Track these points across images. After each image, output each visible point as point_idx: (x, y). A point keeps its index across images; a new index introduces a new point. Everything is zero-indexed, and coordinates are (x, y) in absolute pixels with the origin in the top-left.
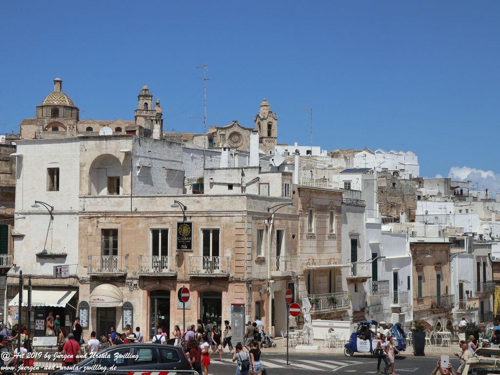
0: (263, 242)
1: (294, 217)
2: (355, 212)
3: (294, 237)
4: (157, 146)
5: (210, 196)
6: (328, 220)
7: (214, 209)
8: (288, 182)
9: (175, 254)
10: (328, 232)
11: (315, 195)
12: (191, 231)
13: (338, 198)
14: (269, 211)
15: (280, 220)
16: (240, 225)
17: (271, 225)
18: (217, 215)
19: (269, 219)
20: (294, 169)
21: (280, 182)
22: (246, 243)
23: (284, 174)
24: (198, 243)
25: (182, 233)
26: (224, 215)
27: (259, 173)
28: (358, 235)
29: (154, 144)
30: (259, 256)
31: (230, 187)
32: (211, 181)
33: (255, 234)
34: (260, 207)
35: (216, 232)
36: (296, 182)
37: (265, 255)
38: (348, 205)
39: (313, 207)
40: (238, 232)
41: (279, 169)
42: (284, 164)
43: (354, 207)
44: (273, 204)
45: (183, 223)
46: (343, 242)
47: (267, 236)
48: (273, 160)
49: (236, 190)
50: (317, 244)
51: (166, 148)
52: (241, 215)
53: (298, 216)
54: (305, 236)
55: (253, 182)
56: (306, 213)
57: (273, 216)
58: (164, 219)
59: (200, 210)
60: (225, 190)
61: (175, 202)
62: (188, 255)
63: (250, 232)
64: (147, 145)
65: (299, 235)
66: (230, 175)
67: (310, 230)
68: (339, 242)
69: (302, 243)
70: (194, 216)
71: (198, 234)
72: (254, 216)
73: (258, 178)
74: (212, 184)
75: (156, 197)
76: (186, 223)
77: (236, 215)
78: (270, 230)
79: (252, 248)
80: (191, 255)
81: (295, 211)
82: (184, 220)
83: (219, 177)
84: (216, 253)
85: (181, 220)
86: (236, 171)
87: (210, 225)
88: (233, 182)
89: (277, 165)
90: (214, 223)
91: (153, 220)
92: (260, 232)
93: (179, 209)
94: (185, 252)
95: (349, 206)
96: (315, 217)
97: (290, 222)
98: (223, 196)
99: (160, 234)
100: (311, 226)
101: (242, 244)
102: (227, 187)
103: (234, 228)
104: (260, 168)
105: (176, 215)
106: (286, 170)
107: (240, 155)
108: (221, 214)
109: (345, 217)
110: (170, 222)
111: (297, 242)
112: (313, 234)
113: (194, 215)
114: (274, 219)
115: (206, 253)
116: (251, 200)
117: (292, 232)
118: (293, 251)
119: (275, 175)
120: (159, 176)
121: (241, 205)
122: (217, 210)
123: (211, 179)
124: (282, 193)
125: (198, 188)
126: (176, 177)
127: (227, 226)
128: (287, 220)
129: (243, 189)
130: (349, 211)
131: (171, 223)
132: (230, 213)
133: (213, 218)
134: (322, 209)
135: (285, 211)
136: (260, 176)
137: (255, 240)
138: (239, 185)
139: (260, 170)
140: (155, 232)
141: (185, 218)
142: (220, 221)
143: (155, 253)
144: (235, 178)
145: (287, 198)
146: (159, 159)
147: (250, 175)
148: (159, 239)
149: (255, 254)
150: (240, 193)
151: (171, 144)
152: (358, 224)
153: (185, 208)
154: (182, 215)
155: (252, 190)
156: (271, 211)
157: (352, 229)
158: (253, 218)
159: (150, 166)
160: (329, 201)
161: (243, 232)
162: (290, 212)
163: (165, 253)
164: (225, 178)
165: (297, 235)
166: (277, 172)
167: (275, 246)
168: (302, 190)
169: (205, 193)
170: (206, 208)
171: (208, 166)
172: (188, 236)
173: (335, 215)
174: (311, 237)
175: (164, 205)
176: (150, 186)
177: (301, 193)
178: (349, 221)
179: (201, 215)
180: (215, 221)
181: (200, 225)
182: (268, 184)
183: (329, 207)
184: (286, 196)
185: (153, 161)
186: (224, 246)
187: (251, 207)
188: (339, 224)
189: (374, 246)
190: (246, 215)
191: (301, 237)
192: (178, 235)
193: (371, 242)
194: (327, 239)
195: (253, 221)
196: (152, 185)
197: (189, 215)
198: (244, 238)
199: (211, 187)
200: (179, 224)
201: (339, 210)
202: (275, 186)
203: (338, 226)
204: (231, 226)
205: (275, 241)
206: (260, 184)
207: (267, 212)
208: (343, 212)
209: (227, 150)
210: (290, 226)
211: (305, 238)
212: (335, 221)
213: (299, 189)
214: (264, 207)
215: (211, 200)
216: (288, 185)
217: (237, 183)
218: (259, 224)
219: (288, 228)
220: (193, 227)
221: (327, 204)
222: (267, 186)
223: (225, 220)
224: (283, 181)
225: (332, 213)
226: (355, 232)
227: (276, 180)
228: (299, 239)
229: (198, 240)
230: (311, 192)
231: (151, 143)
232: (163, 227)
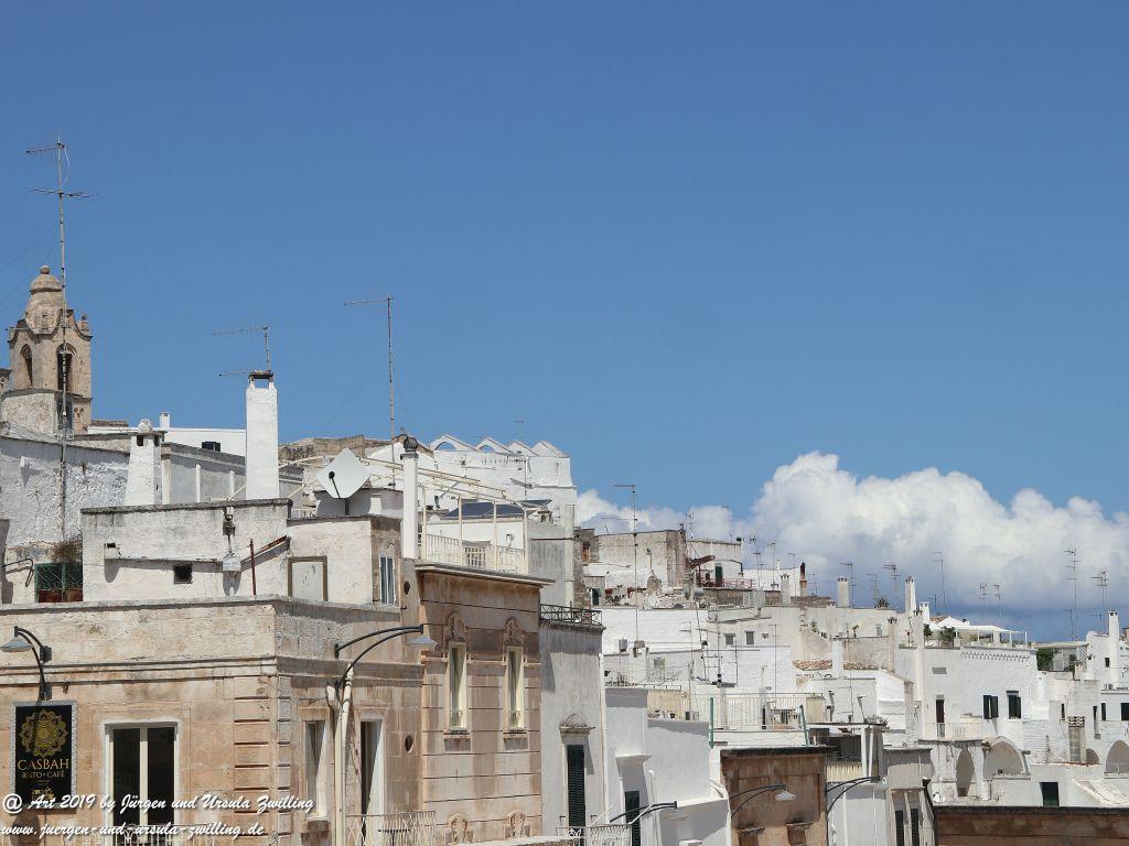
1: (407, 675)
2: (576, 652)
3: (408, 743)
6: (504, 681)
7: (153, 655)
8: (389, 553)
9: (7, 822)
10: (505, 724)
11: (464, 596)
12: (68, 738)
13: (526, 602)
14: (337, 655)
15: (369, 685)
16: (251, 710)
17: (346, 706)
18: (168, 675)
19: (340, 684)
20: (400, 506)
21: (369, 553)
22: (273, 773)
23: (379, 523)
24: (95, 778)
25: (32, 746)
26: (192, 674)
27: (289, 523)
28: (585, 731)
30: (314, 817)
31: (183, 572)
32: (112, 553)
33: (301, 738)
34: (312, 643)
35: (163, 738)
36: (409, 551)
37: (330, 812)
38: (555, 627)
39: (461, 640)
40: (244, 733)
41: (348, 509)
42: (366, 491)
43: (571, 634)
44: (349, 632)
45: (38, 709)
46: (545, 753)
47: (337, 745)
48: (332, 475)
49: (205, 585)
50: (476, 767)
52: (256, 671)
53: (421, 671)
54: (440, 738)
55: (270, 552)
56: (444, 659)
57: (350, 673)
59: (101, 659)
60: (162, 585)
61: (16, 631)
63: (286, 731)
65: (424, 737)
66: (179, 532)
67: (455, 719)
68: (536, 752)
69: (432, 766)
70: (81, 683)
71: (96, 744)
72: (298, 673)
73: (286, 540)
74: (112, 566)
76: (48, 709)
77: (235, 671)
78: (343, 720)
79: (291, 787)
80: (70, 822)
81: (412, 657)
82: (42, 696)
83: (140, 538)
85: (31, 697)
86: (202, 515)
87: (140, 712)
88: (190, 556)
89: (345, 494)
90: (156, 706)
92: (314, 729)
93: (26, 659)
94: (45, 811)
95: (558, 633)
96: (468, 674)
97: (397, 691)
100: (456, 703)
101: (261, 777)
102: (171, 573)
103: (228, 722)
104: (290, 504)
105: (12, 679)
106: (376, 507)
108: (181, 669)
109: (549, 666)
111: (416, 761)
112: (463, 732)
113: (78, 678)
114: (355, 684)
116: (287, 618)
117: (405, 728)
118: (406, 793)
119: (349, 527)
121: (255, 635)
122: (165, 659)
123: (112, 546)
124: (375, 591)
125: (60, 580)
127: (207, 714)
128: (389, 684)
129: (232, 579)
130: (558, 647)
132: (213, 668)
133: (152, 686)
134: (488, 644)
135: (391, 654)
136: (291, 532)
137: (301, 758)
138: (215, 566)
139: (290, 514)
141: (45, 688)
142: (177, 696)
144: (201, 539)
145: (386, 607)
147: (257, 530)
150: (220, 596)
152: (584, 692)
153: (46, 653)
154: (36, 679)
155: (270, 579)
156: (344, 656)
157: (569, 711)
158: (295, 683)
160: (506, 615)
161: (263, 733)
162: (397, 660)
164: (162, 540)
165: (419, 734)
166: (341, 519)
168: (430, 580)
170: (125, 651)
172: (57, 756)
173: (523, 664)
174: (458, 742)
177: (429, 587)
178: (558, 680)
179: (105, 677)
180: (160, 698)
181: (100, 711)
182: (323, 559)
183: (506, 636)
184: (383, 601)
186: (191, 785)
187: (286, 642)
188: (532, 690)
189: (631, 769)
190: (272, 670)
191: (431, 745)
193: (618, 755)
194: (501, 743)
197: (61, 678)
198: (269, 754)
199: (110, 575)
200: (23, 713)
201: (533, 649)
202: (347, 565)
203: (530, 703)
204: (218, 714)
205: (357, 761)
206: (292, 560)
207: (330, 658)
208: (541, 652)
209: (150, 443)
210: (397, 707)
211: (440, 746)
212: (522, 682)
213: (421, 575)
214: (325, 643)
215: (143, 620)
216: (390, 560)
217: (208, 558)
218: (311, 701)
219: (392, 713)
220: (73, 724)
221: (501, 625)
222: (319, 565)
223: (195, 691)
224: (375, 548)
225: (512, 655)
226: (578, 721)
227: (349, 545)
228: (424, 749)
229: (95, 763)
230: (454, 585)
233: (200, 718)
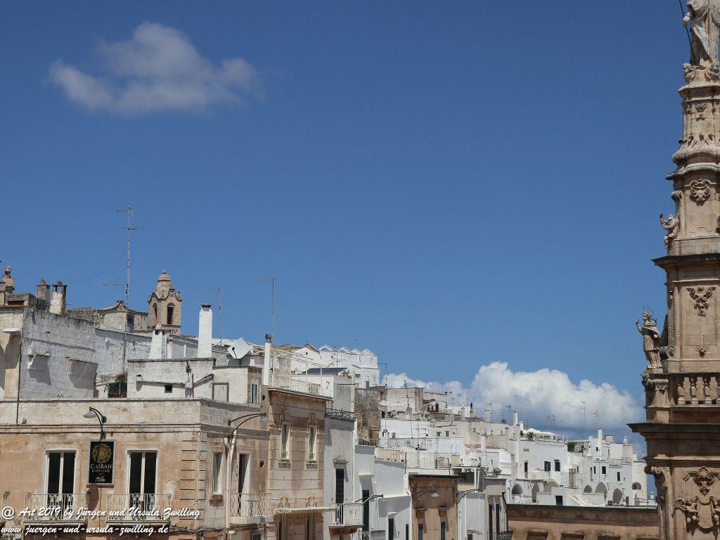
0: (221, 471)
1: (263, 435)
2: (342, 429)
3: (262, 464)
4: (58, 325)
5: (144, 401)
6: (307, 440)
7: (149, 421)
8: (256, 382)
9: (84, 491)
10: (307, 458)
11: (291, 403)
12: (112, 455)
13: (320, 407)
14: (229, 425)
15: (244, 438)
16: (189, 446)
17: (233, 446)
18: (154, 430)
19: (230, 437)
20: (263, 363)
21: (246, 381)
22: (197, 475)
23: (251, 370)
24: (123, 473)
25: (97, 458)
26: (165, 430)
27: (214, 368)
28: (345, 463)
29: (55, 322)
30: (215, 493)
31: (169, 388)
32: (139, 379)
33: (211, 459)
34: (218, 418)
35: (151, 457)
36: (266, 382)
37: (223, 491)
38: (333, 418)
39: (288, 421)
40: (185, 456)
41: (241, 363)
42: (248, 356)
43: (340, 422)
44: (236, 415)
45: (100, 443)
46: (326, 472)
47: (227, 463)
48: (233, 349)
49: (177, 393)
50: (293, 476)
51: (72, 328)
52: (192, 429)
53: (268, 433)
54: (276, 463)
55: (204, 381)
56: (279, 429)
57: (235, 432)
58: (70, 437)
59: (127, 422)
60: (160, 392)
61: (91, 409)
62: (105, 492)
63: (204, 456)
64: (45, 322)
65: (269, 462)
66: (168, 371)
67: (284, 455)
68: (322, 471)
69: (272, 474)
70: (118, 432)
71: (123, 458)
72: (210, 432)
73: (212, 376)
74: (140, 384)
75: (57, 401)
76: (104, 443)
77: (183, 429)
78: (231, 453)
79: (206, 480)
80: (110, 491)
81: (265, 427)
82: (101, 438)
83: (151, 373)
84: (150, 488)
85: (97, 438)
86: (177, 364)
87: (143, 446)
88: (172, 381)
89: (239, 357)
90: (150, 443)
91: (52, 438)
92: (218, 456)
93: (95, 421)
94: (101, 487)
95: (334, 421)
96: (291, 436)
97: (257, 442)
98: (164, 401)
99: (62, 460)
100: (284, 447)
101: (192, 475)
102: (164, 388)
103: (179, 451)
104: (215, 360)
105: (90, 430)
106: (252, 363)
107: (175, 342)
108: (160, 428)
109: (329, 436)
110: (78, 441)
111: (265, 472)
112: (288, 461)
113: (117, 430)
114: (237, 438)
115: (134, 489)
116: (206, 408)
117: (260, 458)
118: (260, 485)
119: (239, 371)
120: (60, 371)
121: (192, 414)
122: (154, 423)
123: (140, 376)
124: (249, 398)
125: (118, 389)
126: (84, 373)
127: (170, 447)
128: (253, 438)
129: (190, 391)
130: (334, 427)
131: (81, 442)
132: (174, 428)
133: (148, 434)
134: (300, 424)
135: (254, 425)
136: (214, 372)
137: (211, 468)
138: (182, 385)
139: (214, 364)
140: (54, 457)
141: (103, 434)
142: (159, 439)
143: (53, 489)
144: (177, 374)
145: (253, 405)
146: (60, 345)
147: (200, 371)
148: (61, 468)
149: (210, 490)
150: (183, 397)
151: (79, 321)
152: (345, 446)
153: (104, 419)
154: (99, 430)
155: (203, 392)
156: (232, 425)
157: (338, 454)
158: (209, 436)
159: (48, 354)
160: (309, 412)
161: (194, 456)
162: (258, 428)
163: (68, 489)
164: (160, 374)
165: (267, 460)
166: (236, 367)
167: (237, 479)
168: (274, 395)
169: (130, 397)
170: (137, 419)
171: (130, 356)
172: (107, 463)
173: (317, 433)
174: (285, 464)
175: (73, 414)
176: (46, 385)
177: (273, 398)
178: (333, 441)
179: (128, 430)
180: (151, 440)
181: (125, 445)
182: (227, 384)
183: (309, 421)
184: (252, 403)
185: (53, 347)
186: (163, 478)
187: (206, 418)
188: (321, 446)
189: (366, 480)
190: (199, 429)
191: (272, 465)
192: (92, 461)
193: (360, 474)
194: (305, 466)
195: (208, 440)
196: (49, 384)
197: (110, 430)
198: (196, 465)
199: (138, 388)
200: (93, 444)
201: (322, 426)
202: (237, 387)
203: (319, 450)
204: (175, 447)
205: (237, 471)
206: (214, 384)
207: (226, 426)
208: (326, 428)
209: (161, 333)
210: (257, 448)
211: (276, 465)
212: (316, 441)
213: (271, 393)
214: (224, 419)
215: (145, 407)
216: (256, 386)
217: (179, 382)
218: (216, 444)
219: (254, 451)
220: (114, 452)
221: (307, 416)
222: (225, 387)
223: (166, 438)
224: (249, 380)
225: (312, 429)
226: (341, 459)
227: (238, 379)
228: (269, 467)
229: (122, 469)
230: (286, 397)
231: (50, 320)
232: (68, 448)
233: (167, 449)
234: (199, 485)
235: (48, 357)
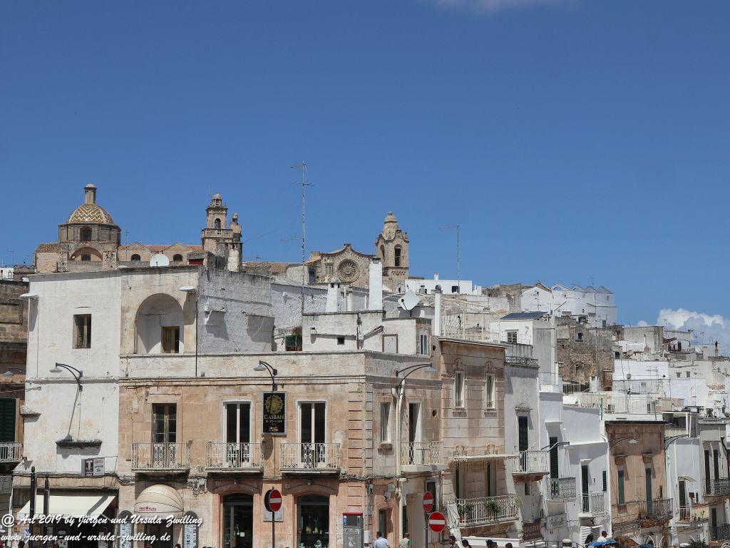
0: (389, 422)
1: (435, 385)
2: (524, 377)
3: (434, 413)
4: (233, 282)
5: (311, 354)
6: (485, 389)
7: (316, 374)
8: (425, 333)
9: (260, 440)
10: (485, 406)
11: (464, 352)
12: (284, 407)
13: (499, 355)
14: (397, 375)
15: (414, 388)
16: (354, 397)
17: (401, 397)
18: (322, 382)
19: (398, 388)
20: (433, 313)
21: (414, 333)
22: (364, 423)
23: (419, 321)
24: (294, 423)
25: (270, 409)
26: (332, 382)
27: (383, 320)
28: (528, 410)
29: (230, 279)
30: (384, 442)
31: (341, 340)
32: (313, 332)
33: (378, 409)
34: (385, 370)
35: (320, 407)
36: (436, 332)
37: (393, 441)
38: (513, 366)
39: (462, 370)
40: (352, 406)
41: (411, 314)
42: (418, 307)
43: (522, 369)
44: (404, 365)
45: (272, 394)
46: (507, 420)
47: (395, 413)
48: (403, 300)
49: (350, 345)
50: (469, 424)
51: (247, 284)
52: (357, 381)
53: (441, 383)
54: (451, 412)
55: (374, 333)
56: (452, 378)
57: (403, 383)
58: (244, 389)
59: (296, 375)
60: (333, 345)
61: (261, 363)
62: (279, 441)
63: (370, 406)
64: (220, 280)
65: (442, 411)
66: (340, 324)
67: (459, 403)
68: (502, 420)
69: (446, 423)
70: (288, 384)
71: (294, 409)
72: (376, 383)
73: (382, 327)
74: (314, 337)
75: (232, 355)
76: (276, 394)
77: (349, 381)
78: (400, 403)
79: (373, 430)
80: (283, 441)
81: (437, 376)
82: (273, 389)
83: (325, 326)
84: (320, 438)
85: (269, 390)
86: (349, 317)
87: (312, 397)
88: (344, 334)
89: (409, 308)
90: (318, 394)
91: (228, 390)
92: (385, 406)
93: (266, 374)
94: (275, 436)
95: (514, 368)
96: (465, 384)
97: (428, 392)
98: (330, 354)
99: (238, 411)
100: (459, 397)
101: (359, 425)
102: (336, 340)
103: (346, 402)
104: (384, 312)
105: (262, 383)
106: (422, 315)
107: (355, 294)
108: (327, 380)
109: (510, 384)
110: (252, 393)
111: (439, 421)
112: (463, 409)
114: (406, 387)
115: (306, 438)
116: (371, 359)
117: (432, 407)
118: (433, 434)
119: (406, 322)
120: (237, 325)
121: (357, 366)
122: (321, 375)
123: (314, 329)
124: (417, 349)
125: (294, 342)
126: (262, 327)
127: (338, 398)
128: (424, 388)
129: (360, 343)
130: (514, 375)
131: (255, 394)
132: (340, 379)
133: (317, 386)
134: (476, 372)
135: (422, 375)
136: (384, 324)
137: (378, 418)
138: (353, 338)
139: (384, 316)
140: (231, 408)
141: (275, 386)
142: (326, 390)
143: (231, 438)
144: (348, 328)
145: (423, 356)
146: (236, 301)
147: (369, 324)
148: (237, 418)
149: (378, 439)
150: (355, 349)
151: (254, 278)
152: (528, 394)
153: (275, 372)
154: (271, 382)
155: (373, 345)
156: (401, 376)
157: (520, 401)
158: (375, 386)
159: (224, 310)
160: (486, 360)
161: (360, 407)
162: (429, 377)
163: (245, 438)
164: (333, 327)
165: (440, 410)
166: (409, 319)
167: (407, 428)
168: (445, 345)
169: (304, 350)
170: (305, 372)
171: (308, 310)
172: (279, 414)
173: (495, 381)
174: (460, 413)
175: (244, 367)
176: (223, 339)
177: (445, 348)
178: (514, 389)
179: (298, 382)
180: (319, 391)
181: (296, 396)
182: (396, 335)
183: (486, 369)
184: (422, 353)
185: (229, 303)
186: (331, 427)
187: (371, 369)
188: (501, 394)
189: (553, 427)
190: (364, 381)
191: (445, 414)
192: (266, 412)
193: (546, 421)
194: (483, 415)
195: (375, 391)
196: (226, 338)
197: (281, 382)
198: (362, 415)
199: (313, 341)
200: (266, 396)
201: (500, 374)
202: (406, 338)
203: (499, 398)
204: (342, 398)
205: (407, 420)
206: (384, 336)
207: (395, 377)
208: (505, 376)
209: (336, 286)
210: (428, 397)
211: (450, 415)
212: (494, 389)
213: (442, 343)
214: (391, 370)
215: (313, 359)
216: (425, 337)
217: (351, 334)
218: (383, 394)
219: (425, 400)
220: (286, 401)
221: (483, 365)
222: (395, 338)
223: (333, 389)
224: (417, 331)
225: (490, 378)
226: (525, 406)
227: (407, 330)
228: (442, 416)
229: (294, 419)
230: (458, 347)
231: (225, 278)
232: (243, 400)
233: (335, 400)
234: (366, 435)
235: (224, 313)
